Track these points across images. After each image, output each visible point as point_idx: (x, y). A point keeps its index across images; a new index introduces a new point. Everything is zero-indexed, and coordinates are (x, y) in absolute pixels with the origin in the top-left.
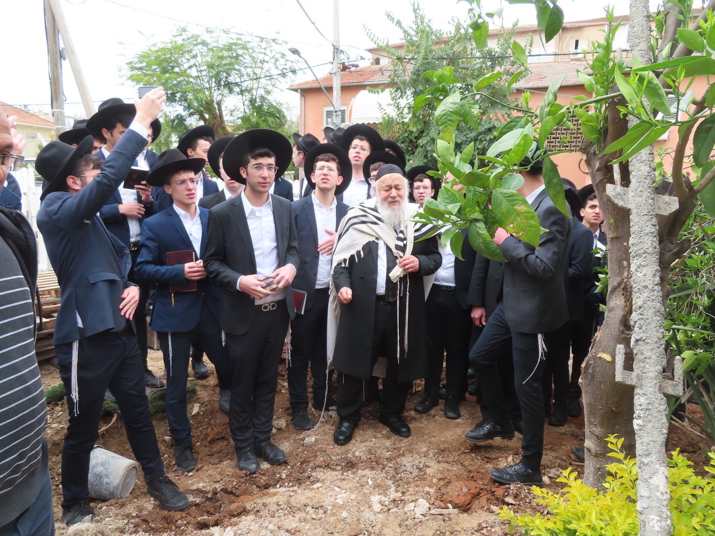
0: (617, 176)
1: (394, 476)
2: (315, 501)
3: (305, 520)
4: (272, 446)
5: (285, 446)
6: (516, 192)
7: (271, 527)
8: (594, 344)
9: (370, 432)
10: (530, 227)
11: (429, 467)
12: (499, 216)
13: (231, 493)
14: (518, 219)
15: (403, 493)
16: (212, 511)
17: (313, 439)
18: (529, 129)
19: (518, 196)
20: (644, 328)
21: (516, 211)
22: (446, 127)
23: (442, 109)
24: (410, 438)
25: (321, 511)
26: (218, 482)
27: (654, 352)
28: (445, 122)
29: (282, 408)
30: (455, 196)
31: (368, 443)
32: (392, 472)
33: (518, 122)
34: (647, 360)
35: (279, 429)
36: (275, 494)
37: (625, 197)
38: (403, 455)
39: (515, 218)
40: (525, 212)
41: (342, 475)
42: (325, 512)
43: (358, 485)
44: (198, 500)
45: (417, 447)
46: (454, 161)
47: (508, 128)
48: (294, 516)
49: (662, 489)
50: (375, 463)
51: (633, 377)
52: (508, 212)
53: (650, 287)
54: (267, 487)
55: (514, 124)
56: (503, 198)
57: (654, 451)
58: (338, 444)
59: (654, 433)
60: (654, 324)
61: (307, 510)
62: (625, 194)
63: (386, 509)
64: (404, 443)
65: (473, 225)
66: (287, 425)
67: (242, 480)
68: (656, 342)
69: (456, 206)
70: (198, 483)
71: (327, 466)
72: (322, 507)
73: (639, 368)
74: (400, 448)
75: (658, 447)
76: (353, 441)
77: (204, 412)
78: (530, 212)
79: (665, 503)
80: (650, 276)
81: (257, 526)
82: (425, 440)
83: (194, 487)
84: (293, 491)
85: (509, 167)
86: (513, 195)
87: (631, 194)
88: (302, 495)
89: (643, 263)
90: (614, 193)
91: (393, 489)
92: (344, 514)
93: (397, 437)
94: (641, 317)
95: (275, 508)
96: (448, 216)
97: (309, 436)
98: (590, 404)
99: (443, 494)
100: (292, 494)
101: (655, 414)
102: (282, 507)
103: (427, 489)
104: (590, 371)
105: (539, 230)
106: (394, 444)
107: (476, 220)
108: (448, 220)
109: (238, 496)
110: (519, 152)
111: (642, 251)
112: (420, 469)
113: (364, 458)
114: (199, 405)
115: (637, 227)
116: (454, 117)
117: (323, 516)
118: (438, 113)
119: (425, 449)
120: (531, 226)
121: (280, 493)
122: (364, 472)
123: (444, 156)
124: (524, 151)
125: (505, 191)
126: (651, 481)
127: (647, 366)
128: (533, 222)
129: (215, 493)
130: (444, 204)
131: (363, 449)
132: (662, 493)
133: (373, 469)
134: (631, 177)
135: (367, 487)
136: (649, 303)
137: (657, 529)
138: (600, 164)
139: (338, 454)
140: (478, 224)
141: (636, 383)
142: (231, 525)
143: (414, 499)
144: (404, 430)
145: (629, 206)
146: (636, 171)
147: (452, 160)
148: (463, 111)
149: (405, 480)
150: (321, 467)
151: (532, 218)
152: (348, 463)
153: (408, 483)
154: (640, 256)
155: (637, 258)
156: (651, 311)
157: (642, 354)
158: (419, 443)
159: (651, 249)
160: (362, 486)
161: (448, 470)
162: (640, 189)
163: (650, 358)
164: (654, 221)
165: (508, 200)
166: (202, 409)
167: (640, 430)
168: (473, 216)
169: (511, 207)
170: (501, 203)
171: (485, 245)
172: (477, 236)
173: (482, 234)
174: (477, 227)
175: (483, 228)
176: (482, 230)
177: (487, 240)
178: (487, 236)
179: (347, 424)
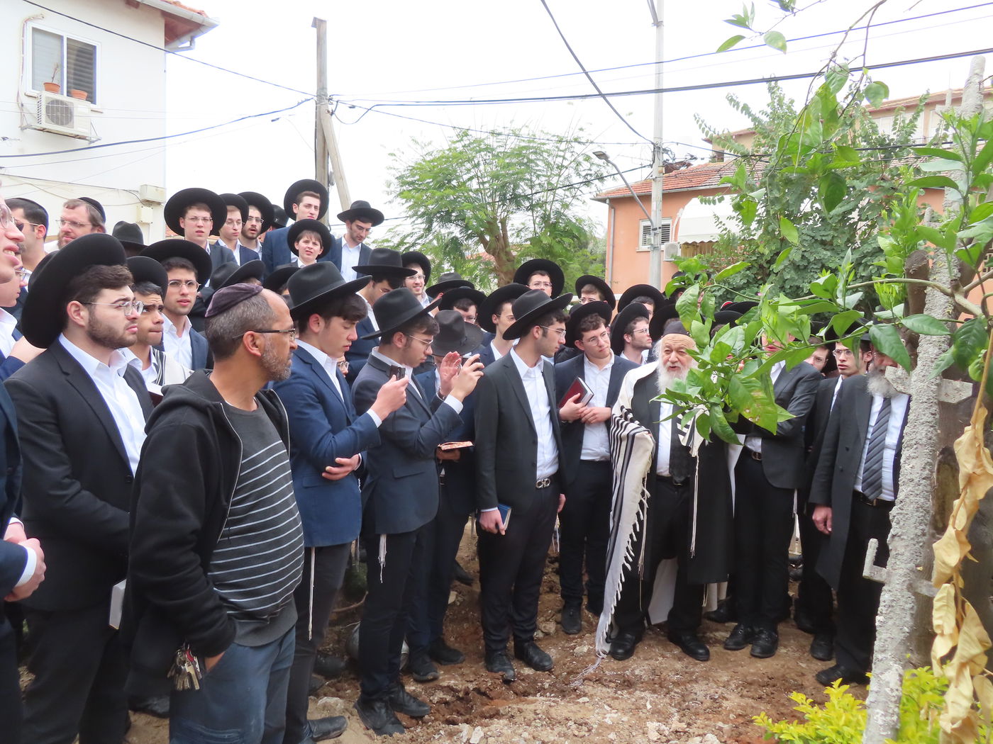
1: (679, 703)
2: (579, 716)
3: (565, 735)
4: (536, 648)
5: (553, 653)
6: (755, 379)
7: (525, 735)
10: (767, 413)
11: (727, 700)
12: (736, 402)
13: (484, 694)
14: (754, 405)
15: (689, 725)
16: (462, 711)
17: (585, 649)
19: (756, 382)
20: (902, 523)
21: (752, 396)
24: (709, 663)
25: (585, 728)
26: (472, 682)
27: (908, 549)
28: (685, 312)
31: (652, 662)
32: (677, 697)
34: (899, 556)
35: (547, 634)
36: (533, 702)
37: (906, 381)
38: (696, 681)
39: (751, 404)
40: (762, 399)
41: (616, 693)
42: (589, 731)
43: (633, 707)
44: (448, 698)
45: (715, 674)
48: (552, 729)
49: (892, 685)
50: (657, 684)
51: (884, 573)
52: (744, 398)
53: (916, 480)
54: (526, 694)
56: (740, 384)
57: (890, 647)
58: (615, 659)
59: (894, 630)
60: (913, 520)
61: (569, 724)
62: (907, 378)
63: (664, 739)
64: (699, 667)
65: (713, 408)
66: (557, 630)
67: (498, 682)
68: (912, 539)
69: (696, 390)
70: (450, 679)
71: (599, 681)
72: (586, 724)
74: (693, 673)
75: (895, 644)
76: (634, 657)
77: (461, 603)
78: (766, 399)
79: (893, 699)
80: (918, 469)
81: (510, 731)
82: (728, 668)
83: (445, 684)
84: (553, 701)
86: (750, 382)
87: (914, 379)
88: (563, 709)
89: (912, 455)
91: (677, 717)
92: (612, 736)
93: (691, 659)
94: (901, 511)
95: (532, 716)
97: (580, 645)
99: (740, 734)
100: (553, 704)
101: (898, 611)
102: (540, 716)
103: (720, 724)
106: (686, 667)
107: (716, 404)
109: (492, 699)
111: (914, 442)
112: (715, 700)
113: (645, 678)
114: (456, 593)
117: (587, 734)
119: (725, 679)
121: (540, 703)
122: (643, 694)
125: (743, 377)
126: (883, 677)
127: (898, 563)
128: (769, 408)
129: (467, 693)
131: (646, 668)
132: (892, 690)
133: (654, 691)
134: (918, 359)
135: (644, 711)
136: (911, 497)
137: (880, 722)
139: (613, 670)
140: (717, 409)
141: (886, 580)
142: (481, 725)
143: (701, 732)
144: (701, 651)
149: (693, 710)
150: (591, 680)
151: (768, 404)
152: (624, 682)
153: (697, 714)
154: (911, 446)
155: (908, 448)
156: (912, 506)
157: (896, 550)
158: (719, 670)
159: (924, 440)
160: (638, 709)
161: (753, 707)
162: (922, 374)
163: (902, 555)
164: (935, 409)
165: (747, 387)
166: (459, 598)
167: (881, 626)
168: (712, 401)
169: (748, 393)
170: (738, 389)
171: (721, 428)
172: (715, 420)
173: (719, 418)
174: (715, 411)
175: (720, 412)
176: (719, 414)
177: (723, 423)
178: (723, 420)
179: (629, 636)
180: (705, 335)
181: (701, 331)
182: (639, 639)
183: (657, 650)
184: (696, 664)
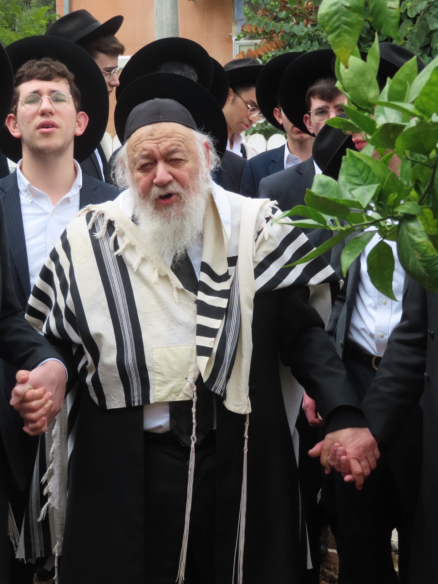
22: (339, 36)
28: (338, 28)
65: (403, 226)
69: (368, 190)
107: (409, 217)
116: (355, 17)
130: (349, 186)
140: (412, 225)
168: (401, 210)
171: (425, 264)
172: (411, 249)
173: (418, 244)
174: (409, 231)
175: (421, 231)
176: (419, 235)
177: (427, 255)
178: (428, 247)
181: (361, 74)
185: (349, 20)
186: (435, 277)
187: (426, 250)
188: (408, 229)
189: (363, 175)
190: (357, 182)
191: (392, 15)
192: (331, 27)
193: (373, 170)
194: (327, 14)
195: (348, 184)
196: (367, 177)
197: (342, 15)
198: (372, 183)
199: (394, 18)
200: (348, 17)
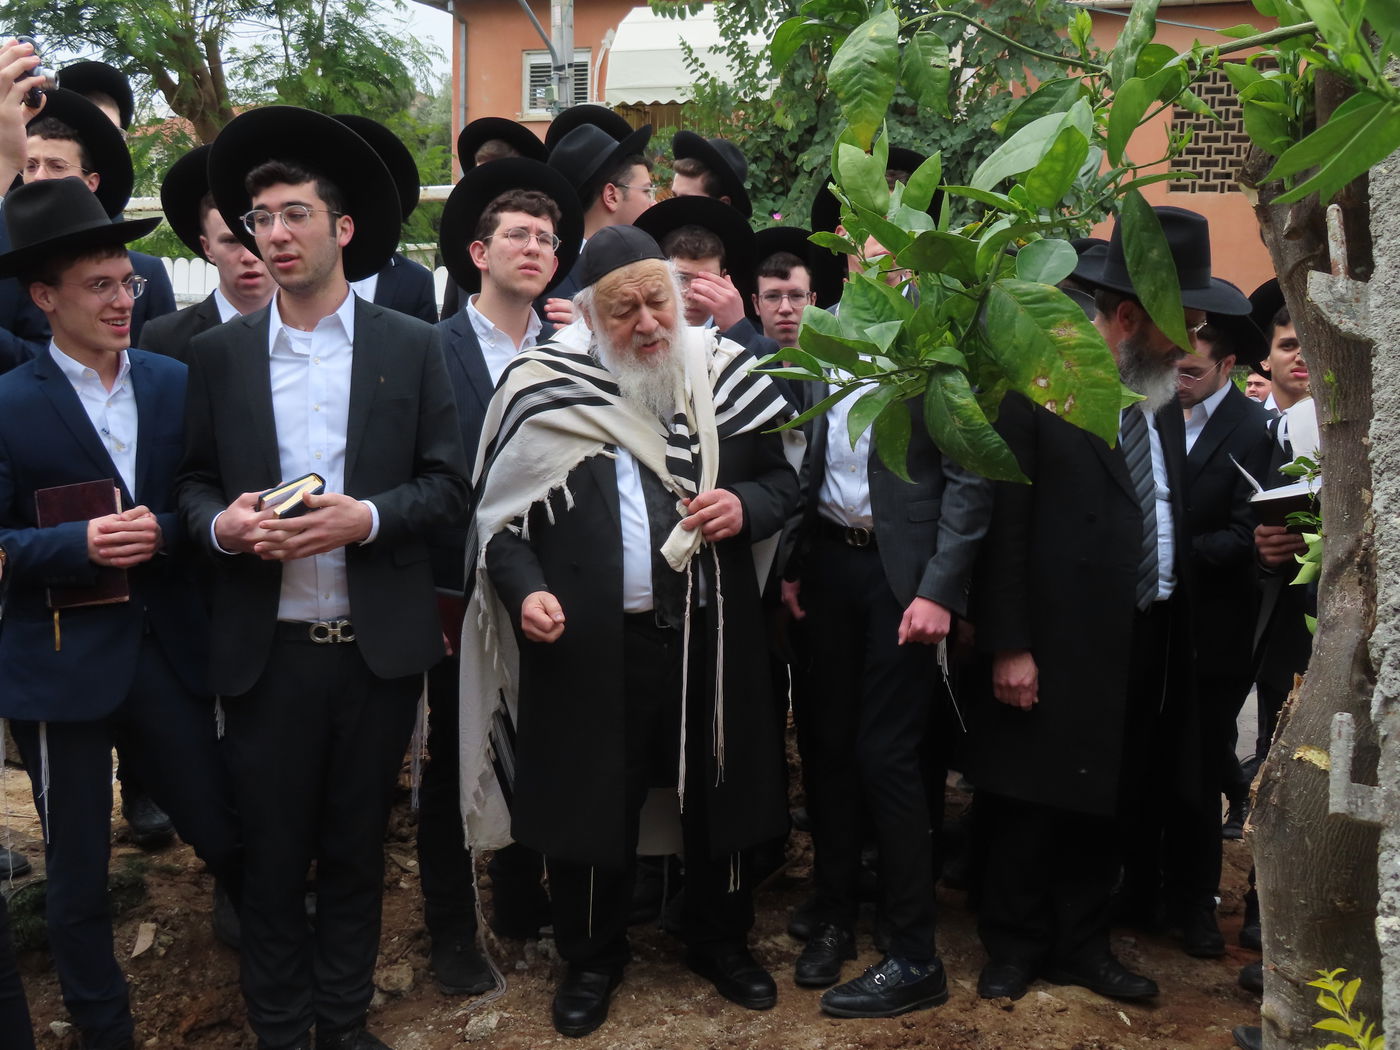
0: (1337, 251)
6: (1056, 289)
8: (1283, 724)
9: (658, 999)
10: (1093, 385)
12: (1007, 356)
14: (1061, 364)
17: (493, 1021)
18: (1080, 112)
19: (1059, 300)
21: (1053, 341)
22: (858, 105)
23: (848, 57)
24: (776, 1010)
28: (856, 94)
29: (399, 934)
30: (886, 302)
31: (652, 1029)
33: (1058, 95)
35: (394, 996)
37: (1359, 308)
39: (1052, 362)
40: (1080, 346)
45: (794, 1036)
46: (887, 204)
47: (1029, 112)
51: (1376, 800)
52: (1031, 344)
55: (1046, 99)
56: (1020, 307)
58: (566, 1035)
62: (1357, 300)
64: (758, 1025)
65: (936, 381)
66: (417, 984)
69: (889, 329)
73: (1392, 776)
74: (746, 1040)
76: (610, 1024)
77: (169, 948)
78: (1092, 346)
85: (1027, 216)
86: (1044, 298)
87: (1375, 300)
90: (1327, 297)
93: (736, 1009)
96: (868, 359)
97: (479, 1011)
98: (1274, 895)
104: (1274, 799)
105: (1119, 395)
106: (729, 1029)
107: (945, 368)
108: (868, 371)
110: (1051, 176)
114: (153, 926)
115: (1390, 389)
116: (882, 79)
118: (837, 66)
120: (1096, 384)
123: (857, 191)
124: (1065, 172)
125: (1025, 286)
128: (1100, 373)
130: (856, 323)
134: (1375, 252)
138: (1295, 217)
140: (949, 379)
141: (1385, 817)
144: (757, 988)
145: (1371, 333)
146: (1387, 235)
147: (879, 201)
148: (905, 64)
151: (1098, 360)
155: (1390, 474)
158: (800, 1026)
165: (1032, 312)
166: (164, 938)
167: (1394, 944)
168: (931, 358)
169: (1040, 330)
170: (1012, 321)
171: (969, 436)
172: (948, 413)
173: (961, 407)
174: (946, 388)
175: (964, 389)
176: (960, 394)
177: (974, 422)
178: (975, 412)
179: (590, 977)
180: (877, 186)
181: (867, 171)
182: (615, 978)
183: (659, 999)
184: (749, 1019)
185: (874, 82)
186: (982, 455)
187: (971, 416)
188: (944, 385)
189: (876, 308)
190: (869, 318)
191: (938, 77)
192: (846, 94)
193: (891, 301)
194: (841, 74)
195: (855, 320)
196: (882, 310)
197: (865, 76)
198: (889, 318)
199: (939, 81)
200: (872, 78)
